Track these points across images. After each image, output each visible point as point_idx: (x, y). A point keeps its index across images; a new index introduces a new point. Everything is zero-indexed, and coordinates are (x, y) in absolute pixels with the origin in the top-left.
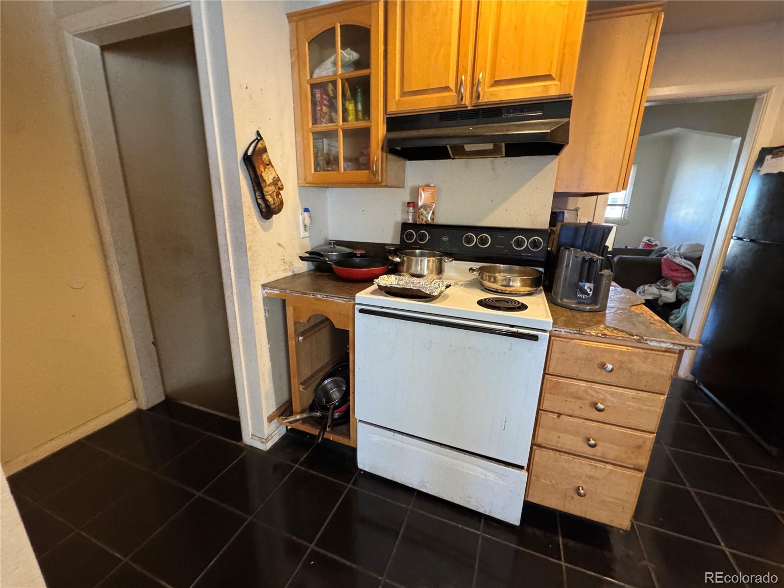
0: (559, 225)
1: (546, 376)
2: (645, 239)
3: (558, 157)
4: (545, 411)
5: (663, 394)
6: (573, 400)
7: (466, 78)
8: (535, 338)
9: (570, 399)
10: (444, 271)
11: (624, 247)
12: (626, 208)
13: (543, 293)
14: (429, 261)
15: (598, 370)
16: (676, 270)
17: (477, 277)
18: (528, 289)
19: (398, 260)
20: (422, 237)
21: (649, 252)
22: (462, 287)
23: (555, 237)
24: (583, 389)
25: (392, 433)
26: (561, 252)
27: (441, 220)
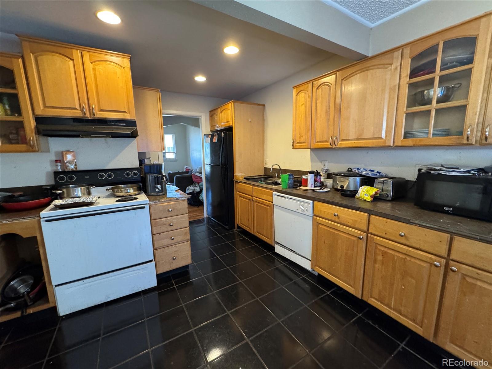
0: (143, 165)
1: (152, 221)
2: (185, 167)
3: (136, 139)
4: (155, 234)
5: (187, 214)
6: (163, 226)
7: (85, 105)
8: (144, 208)
9: (161, 226)
10: (91, 193)
11: (178, 172)
12: (175, 153)
13: (144, 193)
14: (81, 189)
15: (168, 212)
16: (197, 178)
17: (111, 192)
18: (137, 192)
19: (59, 192)
20: (72, 178)
21: (187, 173)
22: (104, 199)
23: (143, 170)
24: (165, 221)
25: (82, 281)
26: (146, 176)
27: (81, 168)
